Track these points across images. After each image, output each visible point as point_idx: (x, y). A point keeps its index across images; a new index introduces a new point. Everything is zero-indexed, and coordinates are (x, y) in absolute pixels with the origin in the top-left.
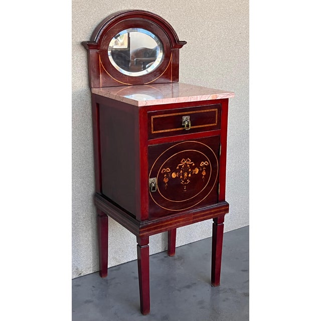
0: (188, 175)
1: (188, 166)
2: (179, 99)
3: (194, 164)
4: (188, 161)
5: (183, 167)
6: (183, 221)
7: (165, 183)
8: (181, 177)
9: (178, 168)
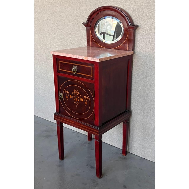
0: (78, 100)
1: (78, 95)
2: (67, 55)
3: (80, 95)
4: (77, 92)
5: (75, 94)
6: (73, 123)
7: (67, 99)
8: (74, 99)
9: (72, 93)
